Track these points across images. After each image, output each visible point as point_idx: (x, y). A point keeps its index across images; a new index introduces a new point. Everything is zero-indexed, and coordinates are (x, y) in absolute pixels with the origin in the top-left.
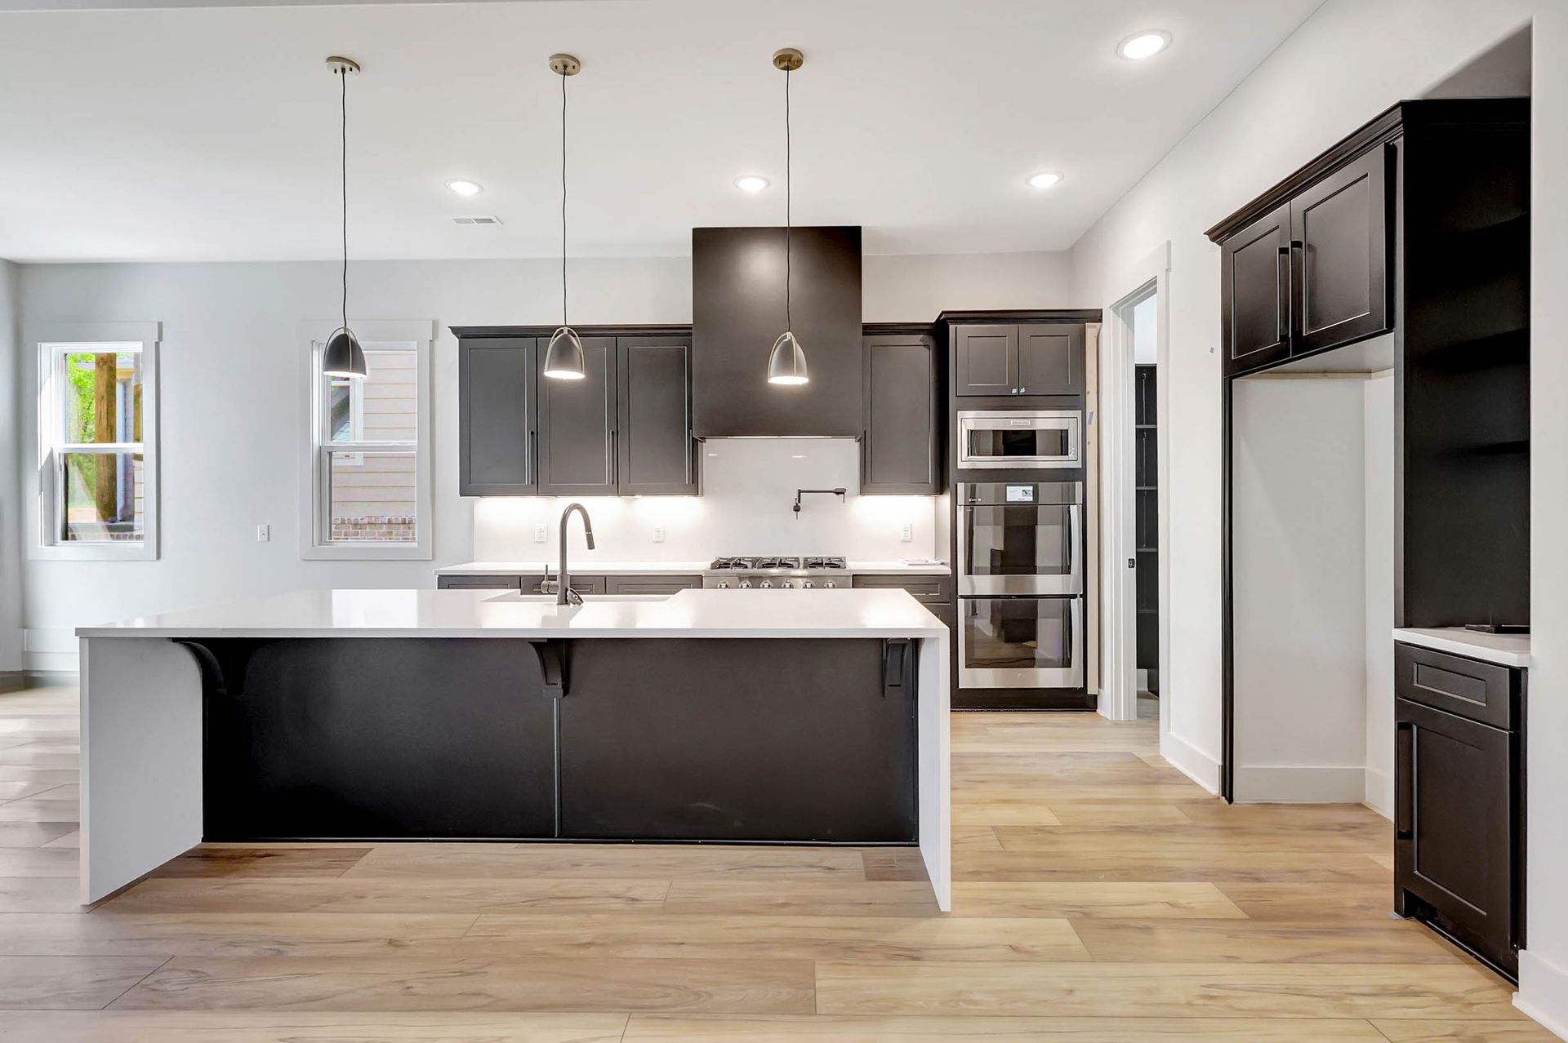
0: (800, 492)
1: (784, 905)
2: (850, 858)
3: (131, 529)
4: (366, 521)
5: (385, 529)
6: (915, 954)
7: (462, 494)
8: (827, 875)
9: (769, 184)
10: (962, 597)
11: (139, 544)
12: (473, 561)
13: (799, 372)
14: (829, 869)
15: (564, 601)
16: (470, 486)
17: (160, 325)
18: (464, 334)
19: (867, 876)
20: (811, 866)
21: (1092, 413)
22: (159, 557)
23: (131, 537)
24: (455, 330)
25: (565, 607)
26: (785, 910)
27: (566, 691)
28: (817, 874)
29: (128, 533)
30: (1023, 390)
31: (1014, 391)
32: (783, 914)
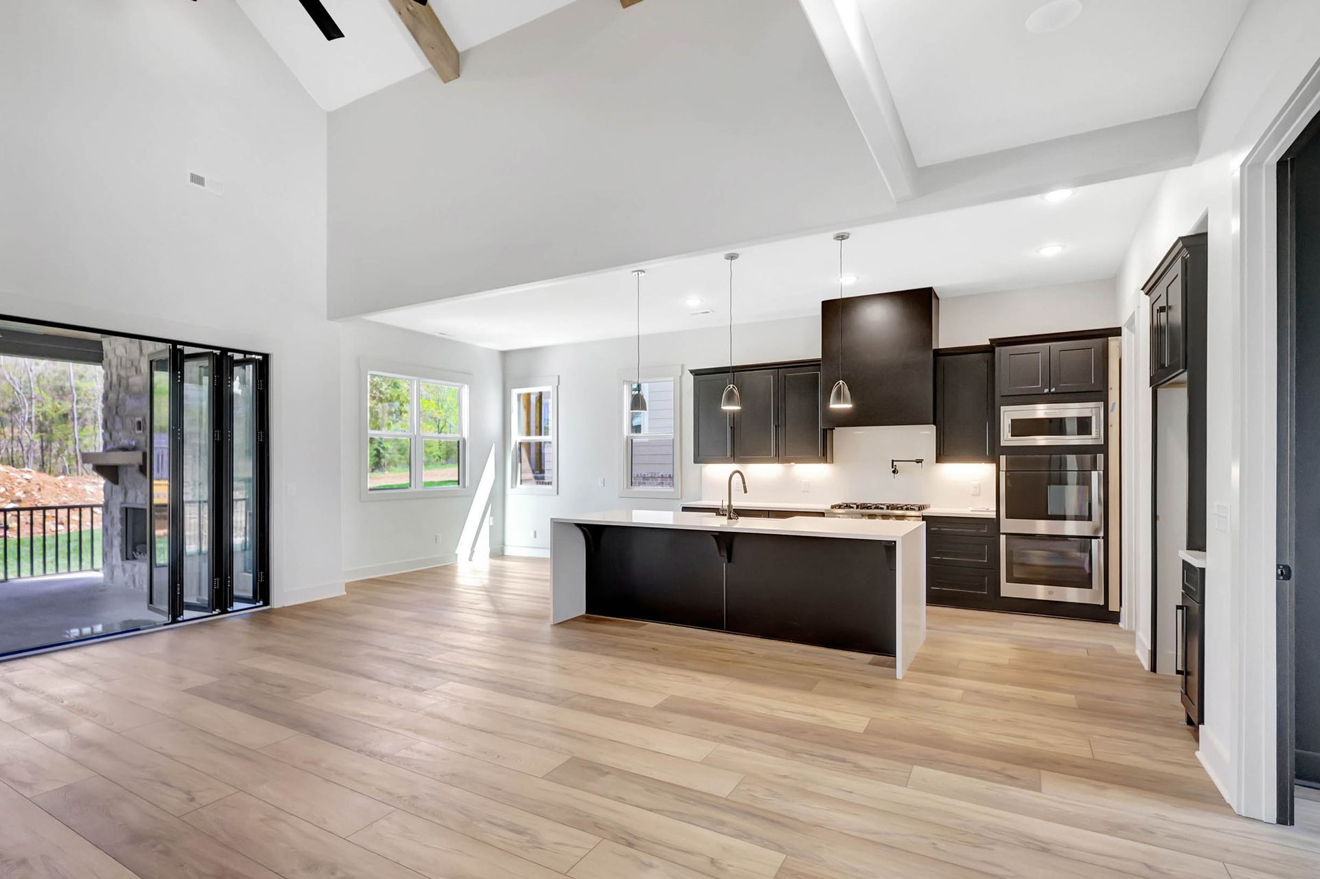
0: (893, 461)
3: (543, 478)
4: (649, 475)
5: (660, 480)
7: (695, 462)
8: (848, 660)
9: (858, 278)
10: (1004, 534)
11: (549, 487)
12: (701, 500)
13: (845, 402)
14: (851, 658)
15: (730, 518)
16: (698, 459)
17: (559, 376)
18: (696, 373)
19: (868, 663)
21: (1114, 404)
22: (558, 493)
23: (543, 483)
24: (692, 372)
25: (730, 520)
27: (730, 560)
28: (843, 659)
29: (541, 481)
30: (1053, 390)
31: (1046, 391)
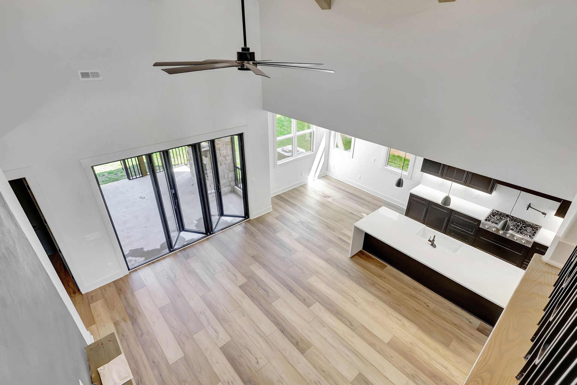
1: (455, 325)
2: (477, 322)
6: (474, 351)
8: (469, 323)
14: (470, 322)
19: (477, 329)
20: (467, 319)
26: (455, 326)
28: (467, 322)
32: (454, 327)
